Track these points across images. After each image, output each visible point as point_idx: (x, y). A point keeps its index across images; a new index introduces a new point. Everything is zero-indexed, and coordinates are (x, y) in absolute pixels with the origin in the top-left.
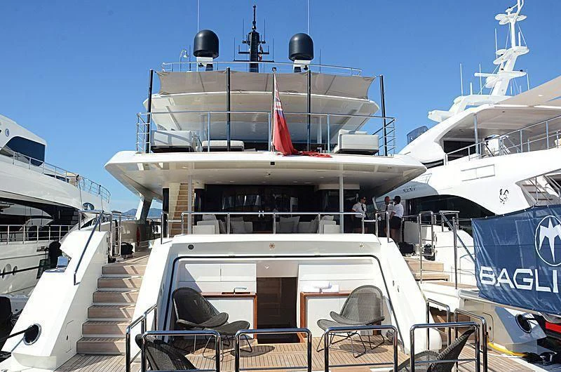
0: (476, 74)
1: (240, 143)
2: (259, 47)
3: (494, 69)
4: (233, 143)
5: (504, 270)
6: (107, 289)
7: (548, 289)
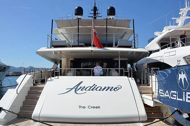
0: (172, 18)
1: (83, 44)
2: (97, 12)
3: (179, 16)
4: (80, 44)
5: (167, 91)
6: (31, 95)
7: (181, 100)
